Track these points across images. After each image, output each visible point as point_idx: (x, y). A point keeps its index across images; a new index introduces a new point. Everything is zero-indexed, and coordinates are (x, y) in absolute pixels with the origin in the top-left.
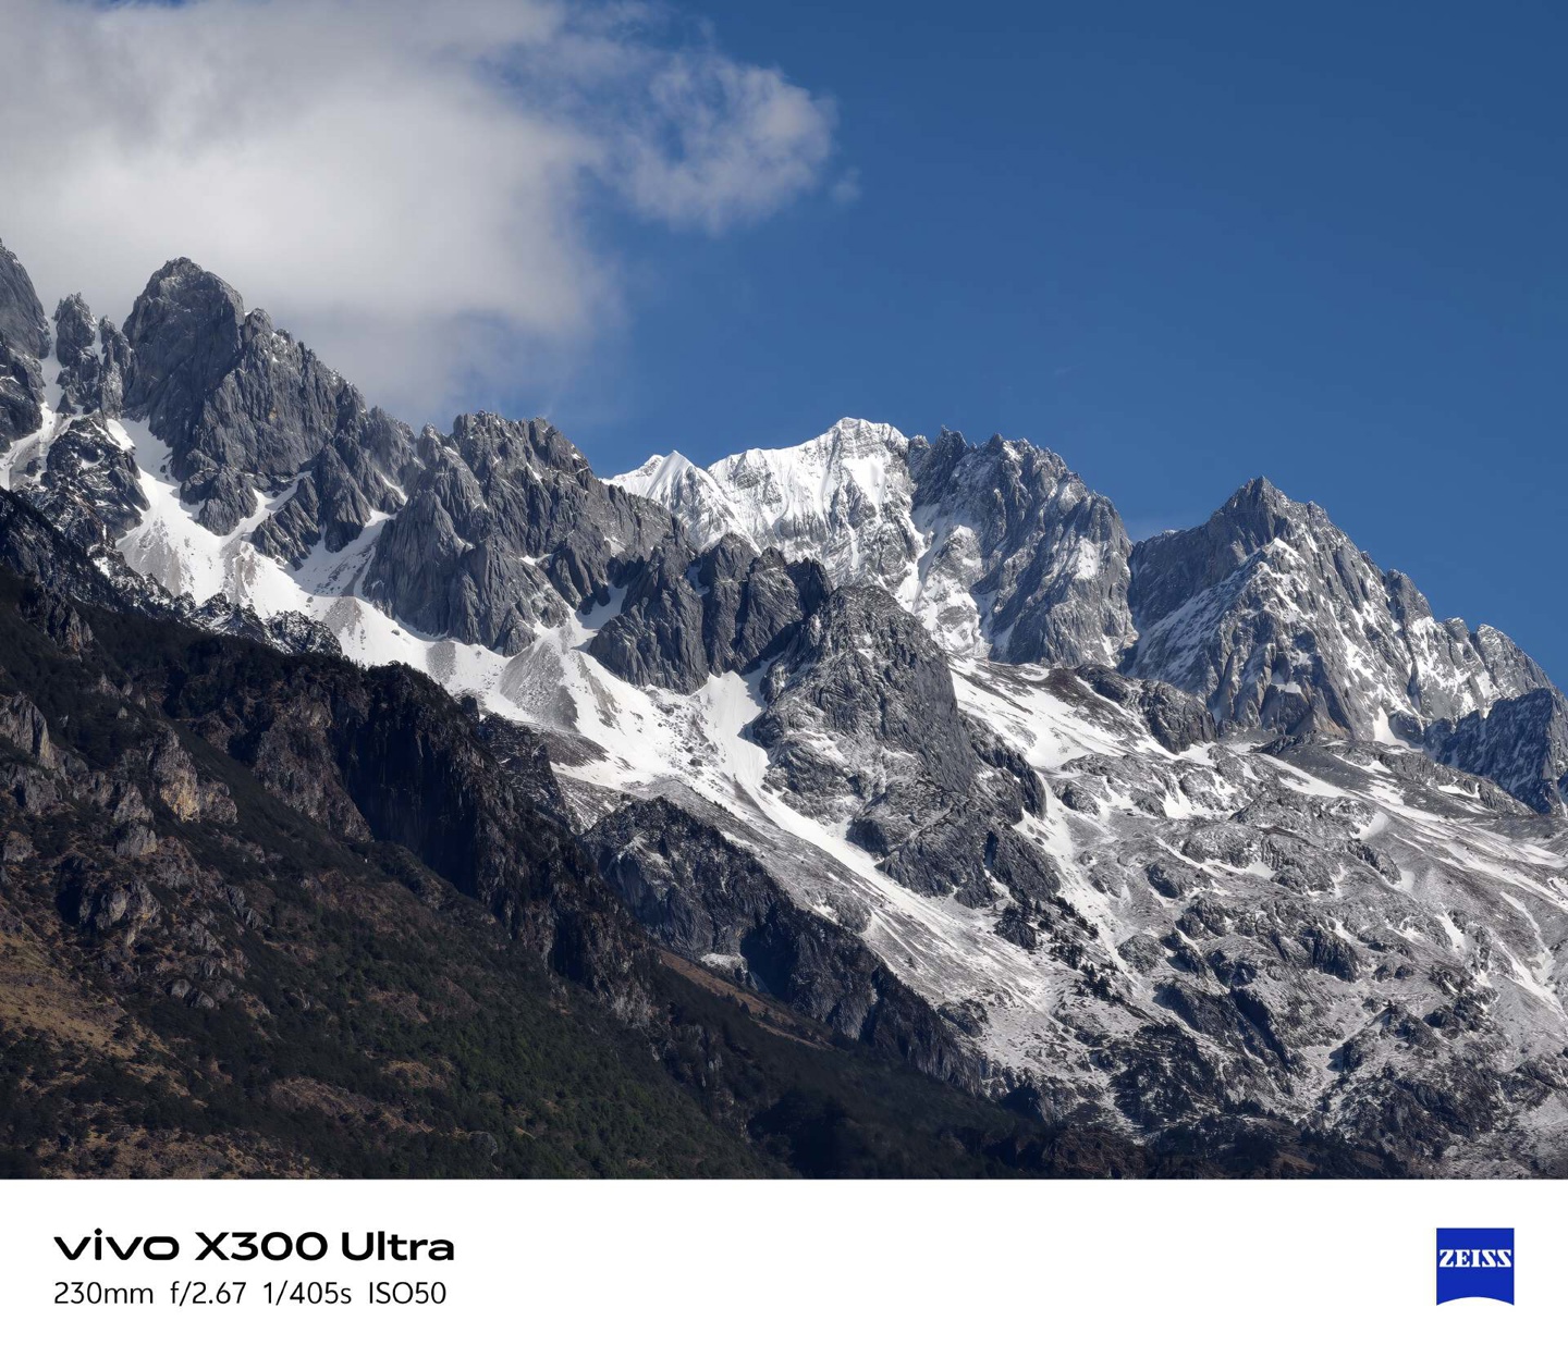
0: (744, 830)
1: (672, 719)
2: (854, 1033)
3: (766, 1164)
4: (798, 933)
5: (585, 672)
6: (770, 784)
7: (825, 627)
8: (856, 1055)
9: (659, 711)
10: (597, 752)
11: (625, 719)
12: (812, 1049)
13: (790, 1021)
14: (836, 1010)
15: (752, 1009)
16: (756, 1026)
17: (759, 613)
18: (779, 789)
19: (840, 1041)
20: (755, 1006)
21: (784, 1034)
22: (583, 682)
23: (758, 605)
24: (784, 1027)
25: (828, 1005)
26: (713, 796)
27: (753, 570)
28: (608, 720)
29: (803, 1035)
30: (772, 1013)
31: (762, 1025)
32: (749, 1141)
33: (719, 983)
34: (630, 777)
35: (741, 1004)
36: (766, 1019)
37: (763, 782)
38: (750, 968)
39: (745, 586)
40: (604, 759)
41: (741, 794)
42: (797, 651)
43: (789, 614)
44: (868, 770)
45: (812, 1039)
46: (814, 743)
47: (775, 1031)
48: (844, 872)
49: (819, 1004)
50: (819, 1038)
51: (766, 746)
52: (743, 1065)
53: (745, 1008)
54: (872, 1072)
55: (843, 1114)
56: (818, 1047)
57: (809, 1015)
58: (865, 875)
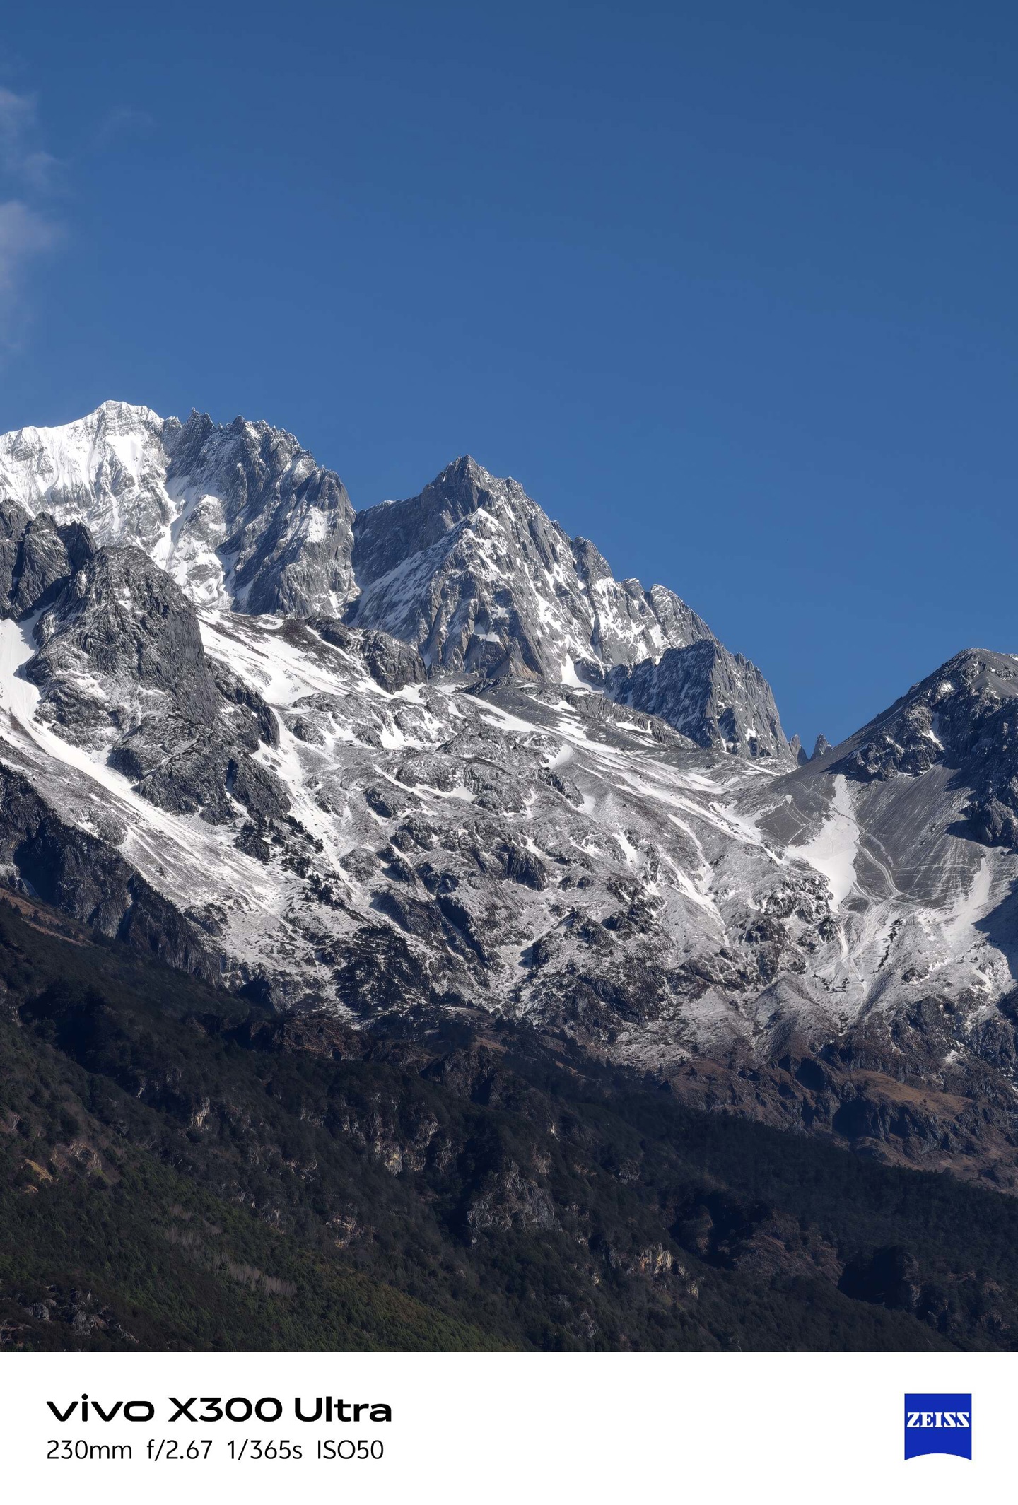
0: (19, 757)
2: (112, 932)
3: (34, 1045)
4: (64, 846)
6: (41, 717)
7: (90, 581)
8: (113, 951)
12: (75, 946)
13: (56, 922)
14: (96, 913)
15: (23, 911)
16: (27, 925)
17: (33, 569)
18: (50, 722)
19: (99, 938)
20: (27, 909)
21: (51, 933)
23: (32, 562)
24: (51, 926)
25: (89, 908)
27: (28, 531)
29: (68, 934)
30: (40, 914)
31: (32, 925)
32: (20, 1025)
35: (14, 905)
36: (35, 919)
37: (35, 715)
38: (21, 876)
39: (20, 545)
41: (16, 725)
42: (66, 602)
43: (58, 569)
44: (126, 706)
45: (75, 937)
46: (79, 681)
47: (43, 930)
48: (104, 794)
49: (82, 907)
50: (81, 936)
51: (38, 684)
52: (16, 960)
53: (17, 909)
54: (127, 966)
55: (101, 1001)
56: (78, 943)
57: (72, 916)
58: (122, 796)
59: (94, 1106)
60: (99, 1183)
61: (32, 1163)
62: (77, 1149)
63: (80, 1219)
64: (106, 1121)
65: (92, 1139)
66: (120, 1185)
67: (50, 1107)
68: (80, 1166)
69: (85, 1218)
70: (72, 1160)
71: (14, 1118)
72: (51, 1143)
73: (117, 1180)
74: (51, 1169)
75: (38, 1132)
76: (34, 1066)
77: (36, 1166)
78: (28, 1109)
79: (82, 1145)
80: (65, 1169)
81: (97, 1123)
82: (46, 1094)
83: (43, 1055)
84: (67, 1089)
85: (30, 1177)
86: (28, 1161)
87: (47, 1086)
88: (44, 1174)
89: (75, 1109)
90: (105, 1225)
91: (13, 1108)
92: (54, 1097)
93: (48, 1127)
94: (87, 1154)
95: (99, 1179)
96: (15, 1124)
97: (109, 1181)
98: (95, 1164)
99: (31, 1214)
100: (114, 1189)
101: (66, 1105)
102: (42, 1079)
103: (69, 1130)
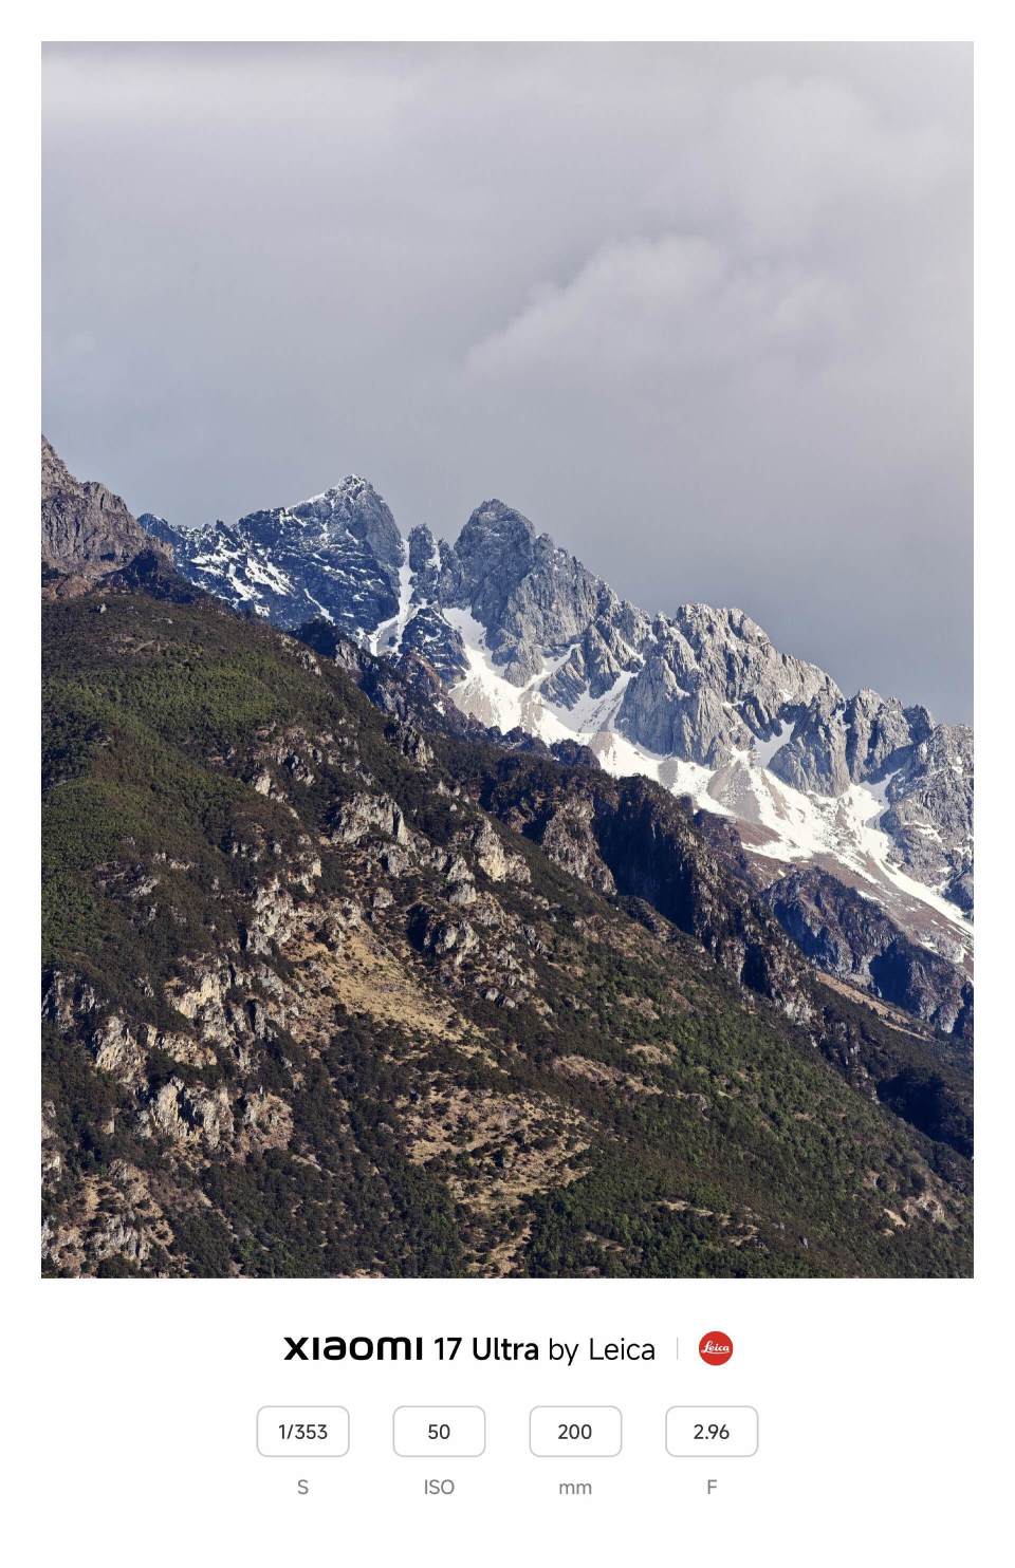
0: (871, 887)
1: (825, 814)
2: (949, 1029)
3: (889, 1118)
4: (911, 961)
5: (765, 780)
6: (891, 859)
7: (930, 752)
8: (951, 1045)
9: (815, 809)
10: (773, 836)
11: (793, 813)
12: (921, 1041)
13: (905, 1021)
14: (936, 1014)
15: (879, 1013)
16: (882, 1023)
17: (885, 742)
18: (898, 862)
19: (939, 1034)
20: (882, 1010)
21: (901, 1030)
22: (764, 788)
23: (884, 737)
24: (902, 1025)
25: (931, 1010)
26: (854, 867)
27: (881, 713)
28: (781, 814)
29: (915, 1031)
30: (893, 1015)
31: (887, 1023)
32: (878, 1102)
33: (858, 995)
34: (796, 853)
35: (872, 1008)
36: (889, 1019)
37: (886, 857)
38: (876, 984)
39: (874, 723)
40: (779, 841)
41: (870, 865)
42: (911, 768)
43: (902, 739)
44: (960, 850)
45: (921, 1033)
46: (922, 831)
47: (896, 1028)
48: (942, 919)
49: (925, 1010)
50: (925, 1033)
51: (890, 833)
52: (875, 1051)
53: (874, 1011)
54: (962, 1056)
55: (942, 1084)
56: (924, 1039)
57: (918, 1016)
58: (956, 921)
59: (937, 1167)
60: (942, 1228)
61: (889, 1212)
62: (924, 1201)
63: (927, 1257)
64: (947, 1179)
65: (936, 1193)
66: (959, 1230)
67: (902, 1168)
68: (927, 1215)
69: (932, 1256)
70: (920, 1210)
71: (874, 1175)
72: (904, 1196)
73: (956, 1227)
74: (904, 1217)
75: (893, 1187)
76: (890, 1135)
77: (892, 1215)
78: (885, 1169)
79: (929, 1198)
80: (915, 1217)
81: (939, 1180)
82: (900, 1157)
83: (897, 1126)
84: (915, 1153)
85: (888, 1223)
86: (886, 1210)
87: (900, 1151)
88: (899, 1221)
89: (922, 1169)
90: (948, 1262)
91: (874, 1169)
92: (906, 1160)
93: (901, 1183)
94: (932, 1205)
95: (942, 1225)
96: (875, 1181)
97: (950, 1227)
98: (939, 1213)
99: (889, 1253)
100: (954, 1233)
101: (915, 1166)
102: (896, 1145)
103: (918, 1186)
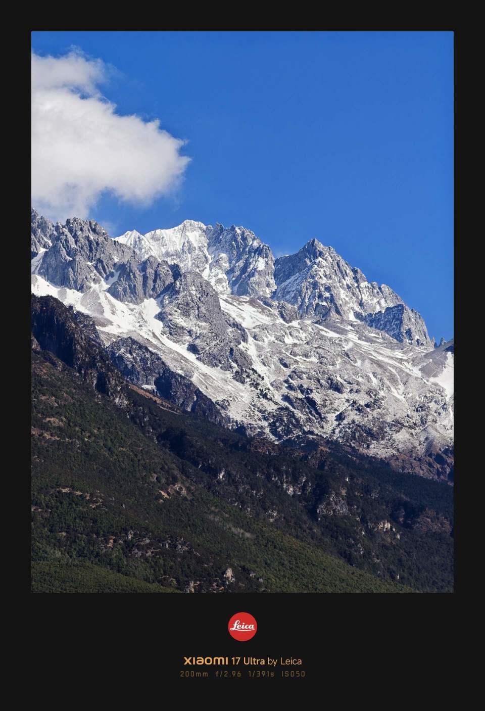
0: (156, 347)
1: (133, 313)
2: (189, 410)
3: (162, 450)
4: (172, 379)
5: (106, 298)
6: (163, 333)
7: (180, 284)
8: (190, 416)
9: (129, 310)
10: (111, 323)
11: (118, 312)
12: (176, 414)
13: (169, 406)
14: (183, 402)
15: (158, 402)
16: (159, 407)
17: (160, 280)
18: (166, 334)
19: (185, 412)
20: (159, 401)
21: (167, 410)
22: (106, 301)
23: (160, 278)
24: (167, 407)
25: (181, 401)
26: (146, 336)
27: (158, 267)
28: (113, 313)
29: (173, 410)
30: (164, 403)
31: (161, 407)
32: (156, 442)
33: (147, 394)
34: (120, 330)
36: (162, 405)
37: (161, 332)
38: (157, 389)
39: (156, 272)
40: (112, 325)
41: (155, 336)
42: (172, 292)
43: (169, 280)
44: (194, 329)
45: (176, 411)
46: (177, 320)
47: (165, 409)
48: (186, 360)
49: (178, 400)
50: (179, 411)
51: (162, 321)
52: (155, 419)
53: (155, 401)
54: (195, 421)
55: (186, 434)
56: (178, 414)
57: (175, 404)
58: (193, 361)
59: (183, 471)
60: (185, 499)
62: (177, 487)
63: (179, 512)
64: (188, 477)
65: (183, 483)
66: (193, 499)
67: (168, 472)
68: (178, 493)
69: (180, 511)
70: (176, 491)
71: (155, 476)
72: (168, 485)
73: (192, 498)
74: (168, 494)
75: (163, 481)
76: (162, 457)
77: (163, 493)
78: (160, 473)
79: (179, 485)
80: (173, 494)
81: (184, 477)
82: (166, 467)
83: (165, 453)
84: (174, 465)
85: (161, 497)
86: (160, 491)
87: (166, 464)
88: (166, 496)
89: (176, 472)
90: (187, 514)
91: (155, 473)
92: (169, 468)
93: (167, 479)
94: (181, 489)
95: (186, 498)
96: (155, 478)
97: (189, 498)
98: (184, 492)
99: (161, 510)
100: (191, 501)
101: (174, 471)
102: (164, 462)
103: (175, 480)
